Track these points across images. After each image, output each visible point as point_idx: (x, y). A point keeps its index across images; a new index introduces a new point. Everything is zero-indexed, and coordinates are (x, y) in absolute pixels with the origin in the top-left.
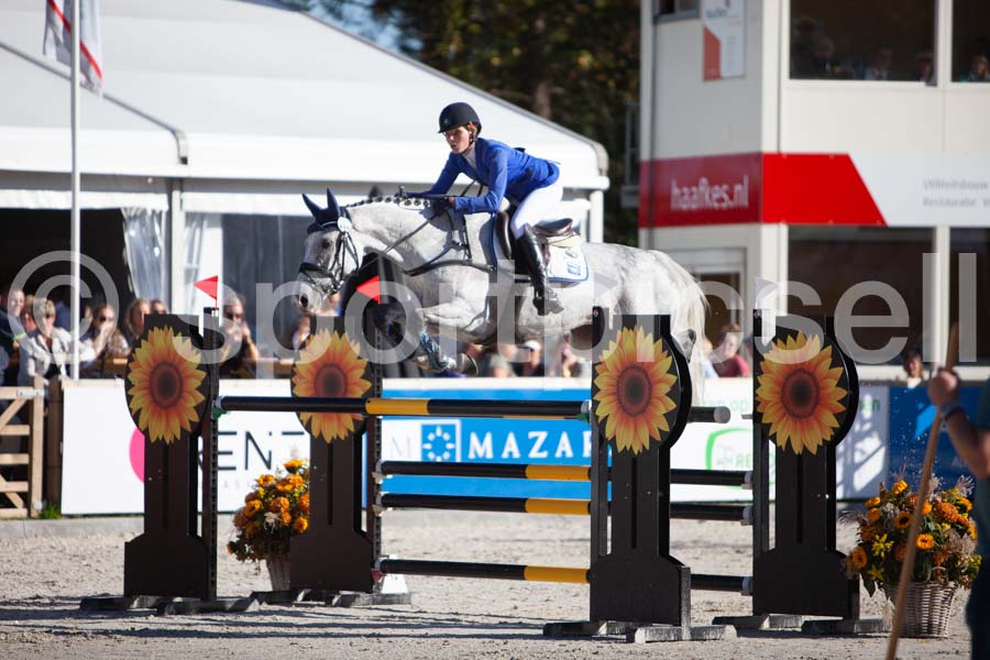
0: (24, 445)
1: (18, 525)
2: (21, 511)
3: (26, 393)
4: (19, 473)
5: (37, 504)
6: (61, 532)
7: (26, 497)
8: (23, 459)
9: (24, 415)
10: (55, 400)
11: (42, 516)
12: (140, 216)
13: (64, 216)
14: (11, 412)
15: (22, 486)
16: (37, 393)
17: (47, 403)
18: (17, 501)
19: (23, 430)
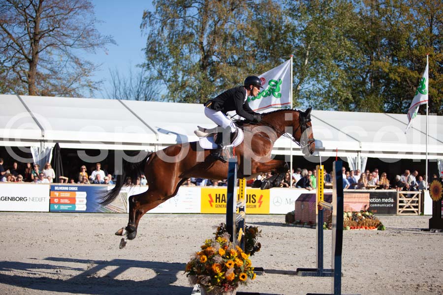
0: (418, 202)
1: (416, 216)
2: (417, 214)
3: (418, 192)
4: (416, 207)
5: (420, 213)
6: (424, 218)
7: (418, 211)
8: (417, 205)
9: (417, 196)
10: (423, 194)
11: (421, 215)
12: (441, 160)
13: (425, 160)
14: (415, 196)
15: (417, 209)
16: (420, 192)
17: (421, 194)
18: (416, 212)
19: (417, 199)
